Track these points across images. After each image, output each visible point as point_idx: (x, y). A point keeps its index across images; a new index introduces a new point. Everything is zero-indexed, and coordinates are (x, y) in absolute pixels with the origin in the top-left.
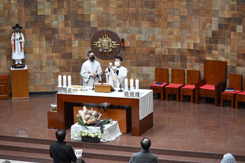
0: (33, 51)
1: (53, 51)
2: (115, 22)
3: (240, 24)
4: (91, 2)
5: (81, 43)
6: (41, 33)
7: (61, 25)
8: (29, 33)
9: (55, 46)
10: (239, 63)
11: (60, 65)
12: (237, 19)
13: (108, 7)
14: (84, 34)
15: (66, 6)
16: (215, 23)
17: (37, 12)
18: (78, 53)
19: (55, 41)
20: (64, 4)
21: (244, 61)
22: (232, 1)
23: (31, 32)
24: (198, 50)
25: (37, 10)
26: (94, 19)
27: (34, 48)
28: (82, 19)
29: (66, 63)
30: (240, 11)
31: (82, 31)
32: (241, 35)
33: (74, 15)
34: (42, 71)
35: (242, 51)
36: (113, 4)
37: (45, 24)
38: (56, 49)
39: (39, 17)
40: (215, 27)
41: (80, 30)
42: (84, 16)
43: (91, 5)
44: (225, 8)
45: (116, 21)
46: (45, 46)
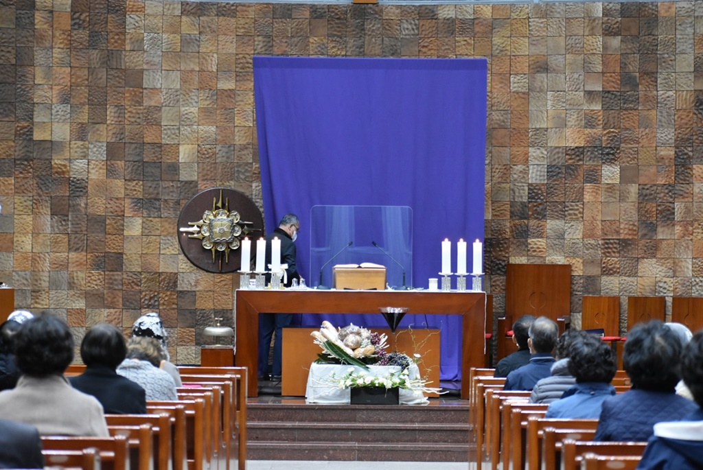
0: (15, 244)
1: (69, 245)
2: (249, 166)
3: (613, 161)
4: (183, 109)
5: (150, 224)
6: (41, 193)
7: (97, 171)
8: (6, 191)
9: (76, 232)
10: (610, 267)
11: (89, 288)
12: (602, 148)
13: (231, 125)
14: (158, 200)
15: (112, 118)
16: (539, 163)
17: (31, 131)
18: (140, 253)
19: (77, 217)
20: (108, 113)
21: (623, 259)
22: (590, 103)
23: (13, 187)
24: (489, 239)
25: (33, 124)
26: (188, 157)
27: (19, 235)
28: (156, 156)
29: (106, 281)
30: (612, 126)
31: (156, 192)
32: (614, 190)
33: (134, 146)
34: (36, 305)
35: (618, 233)
36: (245, 118)
37: (51, 165)
38: (79, 242)
39: (35, 147)
40: (537, 175)
41: (148, 188)
42: (163, 148)
43: (182, 120)
44: (569, 121)
45: (252, 163)
46: (48, 230)
